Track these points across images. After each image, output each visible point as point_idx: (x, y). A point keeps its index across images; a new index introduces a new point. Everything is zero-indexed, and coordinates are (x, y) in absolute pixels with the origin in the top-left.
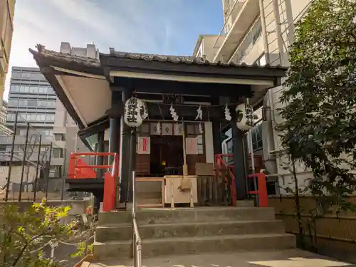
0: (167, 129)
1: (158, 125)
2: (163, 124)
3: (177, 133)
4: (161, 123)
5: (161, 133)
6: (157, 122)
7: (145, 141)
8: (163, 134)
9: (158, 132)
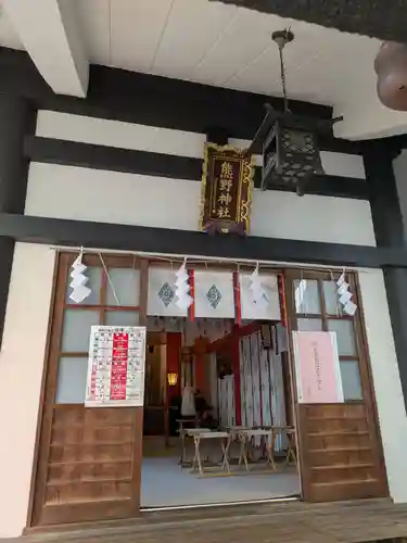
0: (213, 296)
1: (181, 275)
2: (197, 274)
3: (250, 313)
4: (192, 267)
5: (191, 309)
6: (177, 264)
7: (120, 342)
8: (199, 313)
9: (179, 306)
